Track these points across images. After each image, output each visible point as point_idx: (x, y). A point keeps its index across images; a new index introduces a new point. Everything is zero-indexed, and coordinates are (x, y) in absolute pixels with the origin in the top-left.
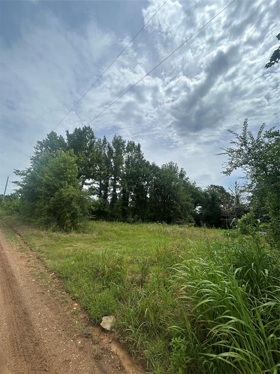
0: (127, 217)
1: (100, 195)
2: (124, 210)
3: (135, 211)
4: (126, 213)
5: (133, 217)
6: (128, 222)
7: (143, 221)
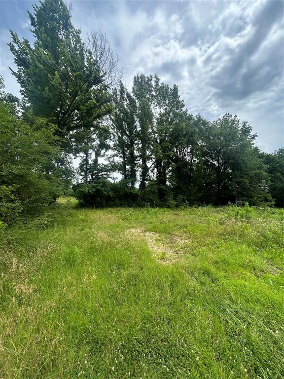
0: (166, 200)
1: (124, 171)
2: (160, 190)
3: (177, 190)
4: (165, 195)
5: (175, 199)
6: (169, 207)
7: (191, 204)
